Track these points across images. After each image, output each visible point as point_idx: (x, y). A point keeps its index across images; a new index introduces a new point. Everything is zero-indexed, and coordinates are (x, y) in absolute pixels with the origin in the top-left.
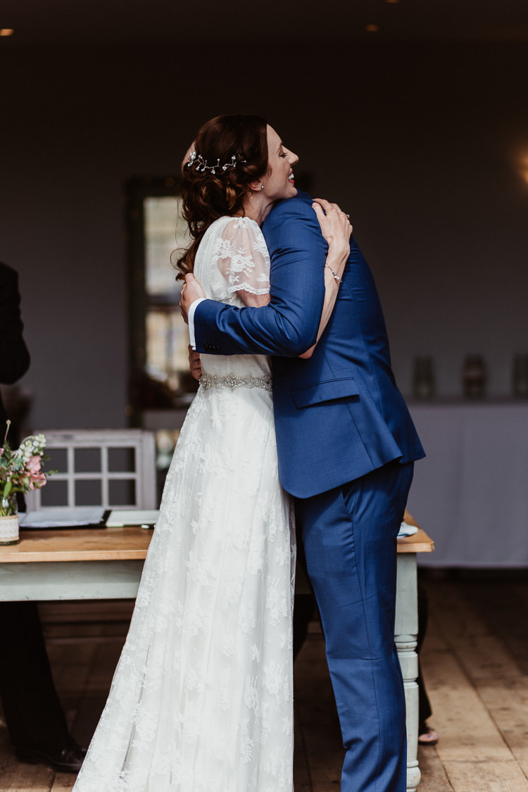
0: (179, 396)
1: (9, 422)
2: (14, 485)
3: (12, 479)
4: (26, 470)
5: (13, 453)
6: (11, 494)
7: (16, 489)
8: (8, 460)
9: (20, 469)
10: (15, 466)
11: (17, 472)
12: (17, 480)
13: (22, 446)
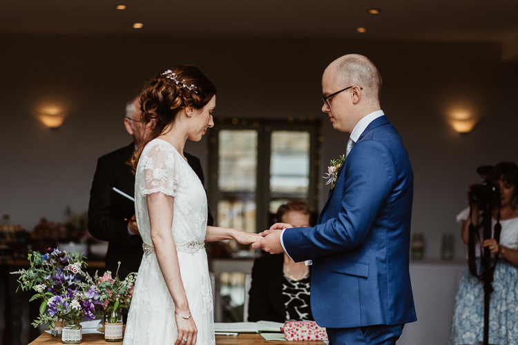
0: (236, 252)
1: (119, 263)
2: (120, 303)
3: (120, 299)
4: (129, 294)
5: (121, 283)
6: (118, 309)
7: (122, 306)
8: (117, 287)
9: (125, 293)
10: (122, 291)
11: (123, 295)
12: (123, 300)
13: (127, 279)
